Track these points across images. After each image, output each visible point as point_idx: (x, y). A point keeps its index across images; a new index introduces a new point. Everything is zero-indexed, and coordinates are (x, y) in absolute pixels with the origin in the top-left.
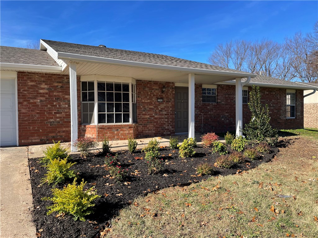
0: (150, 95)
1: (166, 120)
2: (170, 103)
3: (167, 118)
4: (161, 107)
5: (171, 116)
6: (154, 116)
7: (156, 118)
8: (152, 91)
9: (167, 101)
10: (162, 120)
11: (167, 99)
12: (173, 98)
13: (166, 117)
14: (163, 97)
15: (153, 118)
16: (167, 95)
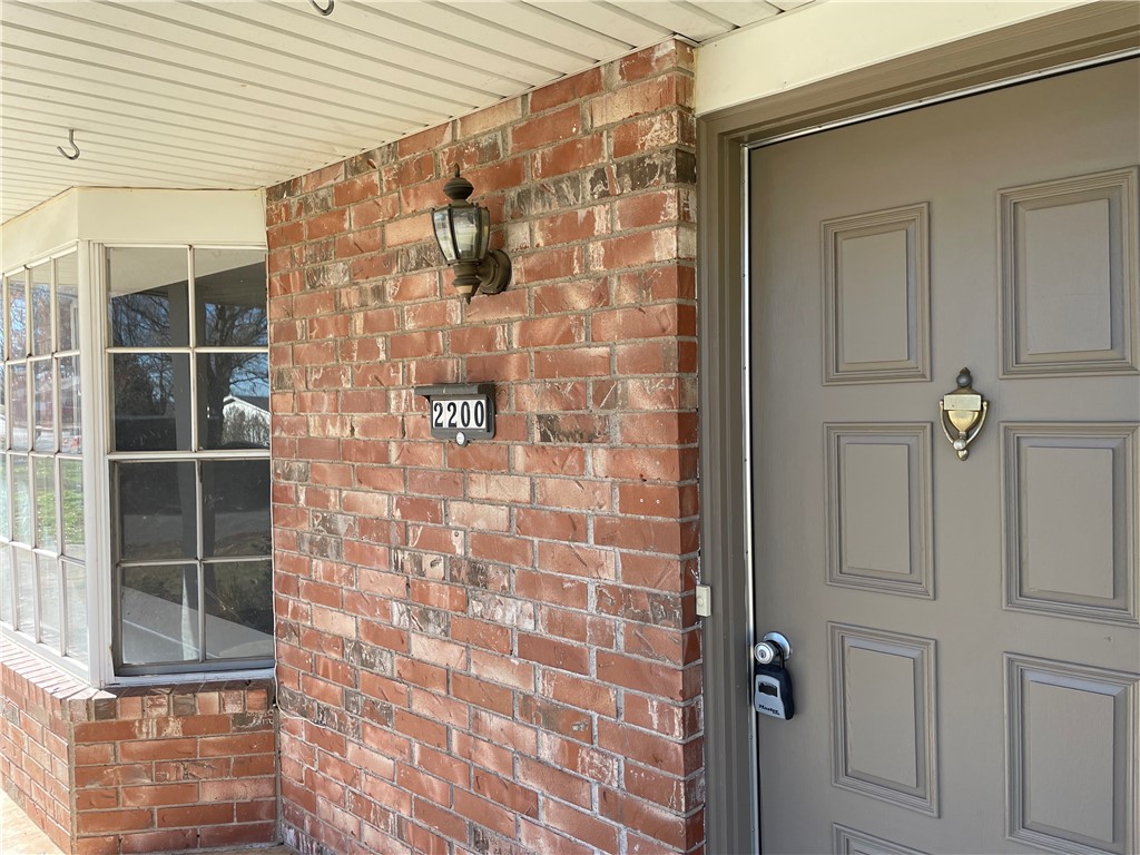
0: (368, 349)
1: (548, 746)
2: (598, 460)
3: (549, 717)
4: (480, 525)
5: (617, 694)
6: (399, 641)
7: (420, 674)
8: (379, 292)
9: (549, 427)
10: (494, 722)
11: (555, 392)
12: (641, 365)
13: (541, 686)
14: (502, 360)
15: (389, 663)
16: (546, 326)
